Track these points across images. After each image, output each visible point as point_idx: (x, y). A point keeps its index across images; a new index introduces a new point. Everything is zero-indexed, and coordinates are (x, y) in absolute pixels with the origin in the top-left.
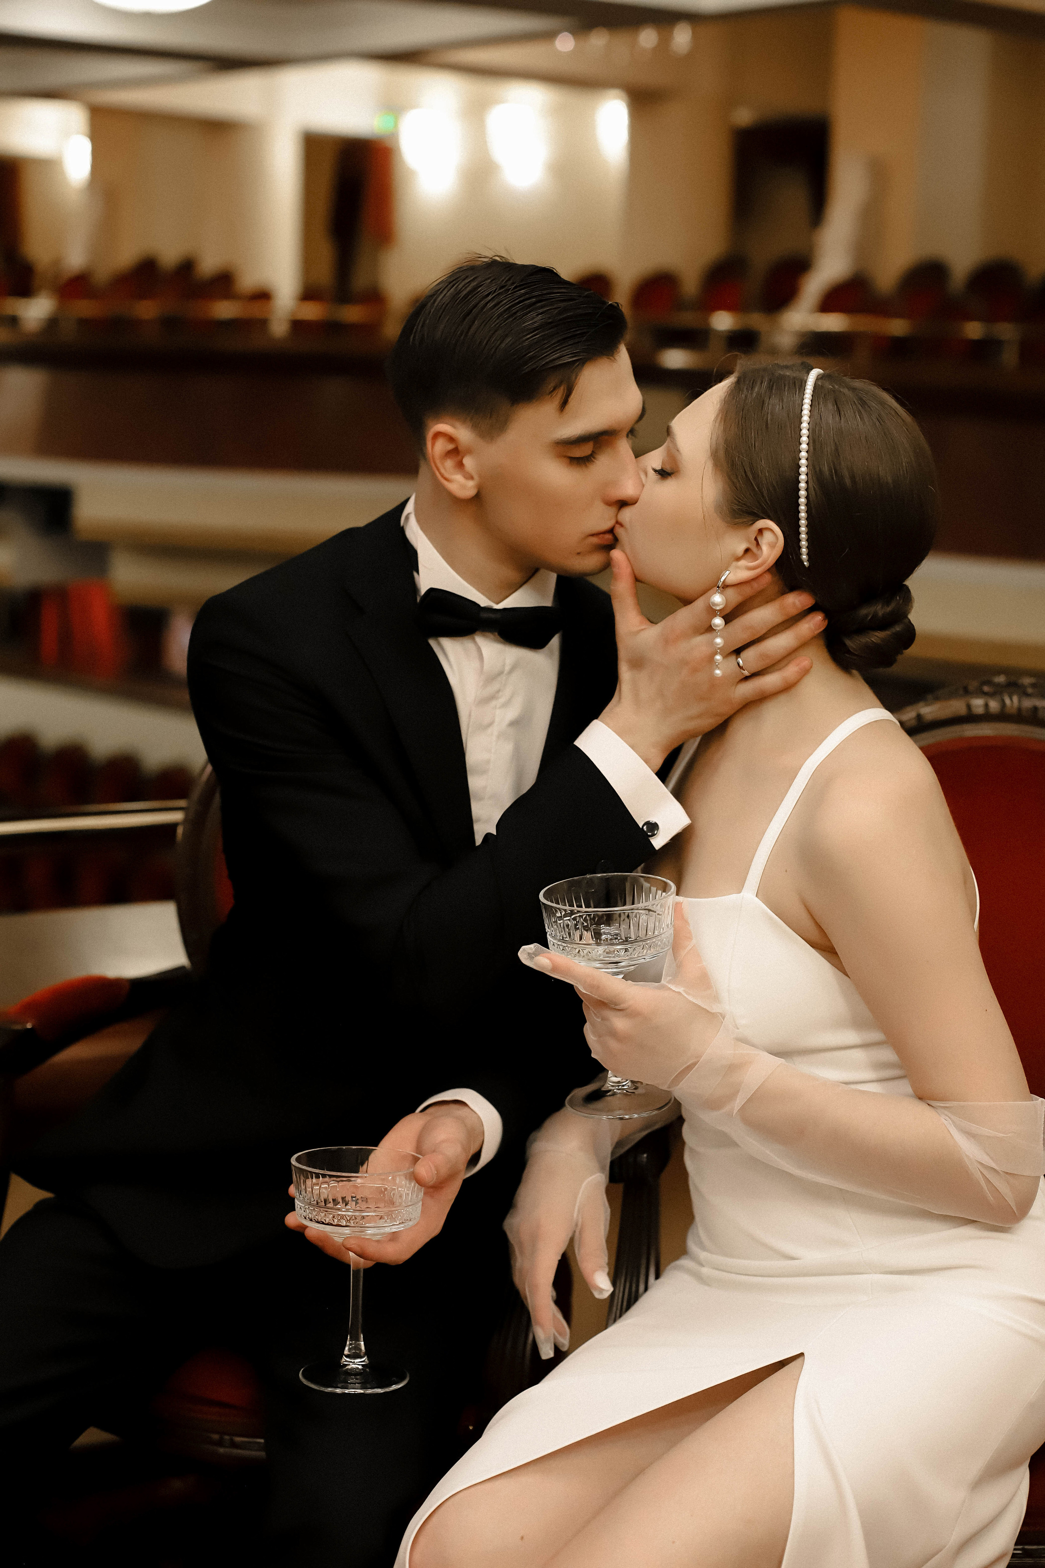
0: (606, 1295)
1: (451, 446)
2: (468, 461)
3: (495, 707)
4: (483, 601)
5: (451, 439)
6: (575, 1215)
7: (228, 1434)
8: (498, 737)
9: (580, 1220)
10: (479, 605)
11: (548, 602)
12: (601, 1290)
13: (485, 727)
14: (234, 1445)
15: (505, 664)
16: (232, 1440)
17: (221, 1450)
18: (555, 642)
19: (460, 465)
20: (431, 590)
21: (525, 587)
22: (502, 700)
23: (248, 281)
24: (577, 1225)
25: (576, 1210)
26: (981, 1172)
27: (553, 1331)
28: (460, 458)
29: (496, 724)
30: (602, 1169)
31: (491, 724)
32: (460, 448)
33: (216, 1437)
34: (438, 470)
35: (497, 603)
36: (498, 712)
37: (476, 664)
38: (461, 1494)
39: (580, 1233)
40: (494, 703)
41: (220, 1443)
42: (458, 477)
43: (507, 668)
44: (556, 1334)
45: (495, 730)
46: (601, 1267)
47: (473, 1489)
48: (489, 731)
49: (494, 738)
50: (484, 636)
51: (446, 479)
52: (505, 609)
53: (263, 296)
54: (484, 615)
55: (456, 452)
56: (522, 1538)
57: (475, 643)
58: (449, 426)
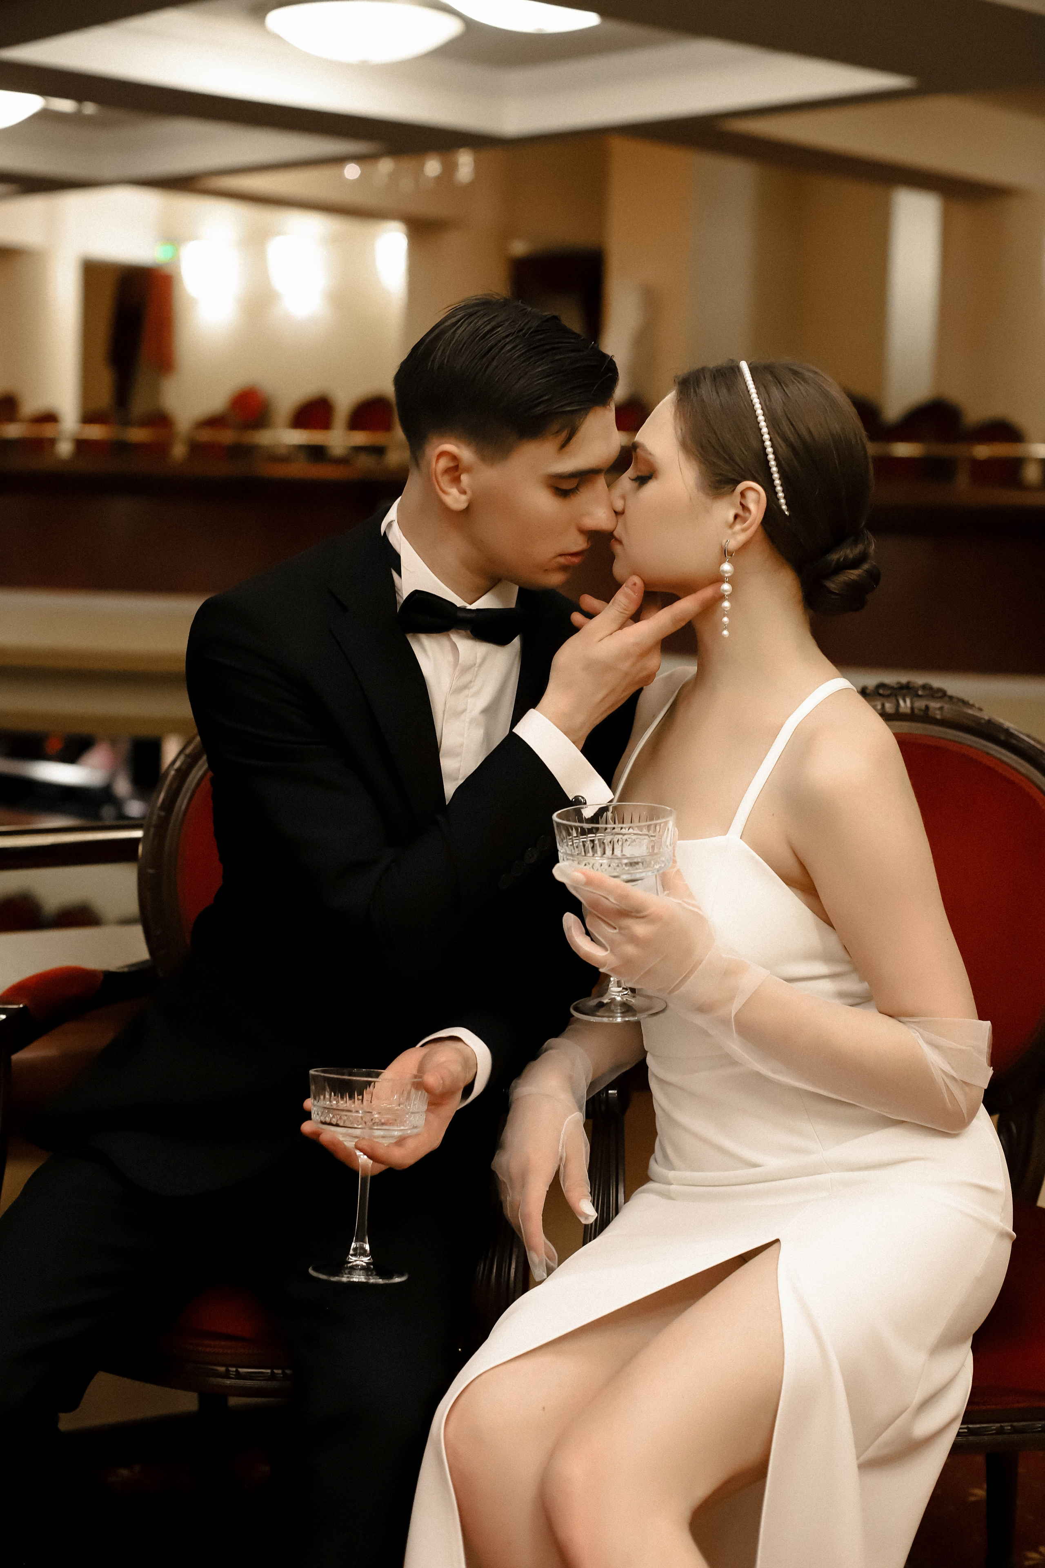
0: (591, 1220)
1: (451, 464)
2: (464, 478)
3: (467, 696)
4: (459, 602)
5: (454, 458)
6: (560, 1151)
7: (233, 1366)
8: (471, 722)
9: (565, 1155)
10: (456, 606)
11: (513, 605)
12: (587, 1217)
13: (458, 714)
14: (239, 1376)
15: (477, 657)
16: (237, 1371)
17: (228, 1382)
18: (517, 641)
19: (456, 481)
20: (416, 592)
21: (494, 590)
22: (474, 689)
23: (31, 406)
24: (561, 1159)
25: (561, 1145)
26: (943, 1079)
27: (545, 1257)
28: (457, 474)
29: (468, 711)
30: (580, 1109)
31: (464, 711)
32: (460, 466)
33: (222, 1369)
34: (438, 482)
35: (471, 604)
36: (470, 700)
37: (450, 658)
38: (484, 1376)
39: (565, 1167)
40: (466, 692)
41: (227, 1375)
42: (454, 491)
43: (479, 661)
44: (547, 1259)
45: (467, 717)
46: (585, 1196)
47: (497, 1369)
48: (462, 717)
49: (467, 724)
50: (458, 633)
51: (444, 492)
52: (478, 610)
53: (50, 418)
54: (461, 615)
55: (455, 470)
56: (544, 1408)
57: (450, 639)
58: (453, 446)
